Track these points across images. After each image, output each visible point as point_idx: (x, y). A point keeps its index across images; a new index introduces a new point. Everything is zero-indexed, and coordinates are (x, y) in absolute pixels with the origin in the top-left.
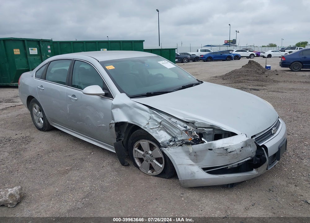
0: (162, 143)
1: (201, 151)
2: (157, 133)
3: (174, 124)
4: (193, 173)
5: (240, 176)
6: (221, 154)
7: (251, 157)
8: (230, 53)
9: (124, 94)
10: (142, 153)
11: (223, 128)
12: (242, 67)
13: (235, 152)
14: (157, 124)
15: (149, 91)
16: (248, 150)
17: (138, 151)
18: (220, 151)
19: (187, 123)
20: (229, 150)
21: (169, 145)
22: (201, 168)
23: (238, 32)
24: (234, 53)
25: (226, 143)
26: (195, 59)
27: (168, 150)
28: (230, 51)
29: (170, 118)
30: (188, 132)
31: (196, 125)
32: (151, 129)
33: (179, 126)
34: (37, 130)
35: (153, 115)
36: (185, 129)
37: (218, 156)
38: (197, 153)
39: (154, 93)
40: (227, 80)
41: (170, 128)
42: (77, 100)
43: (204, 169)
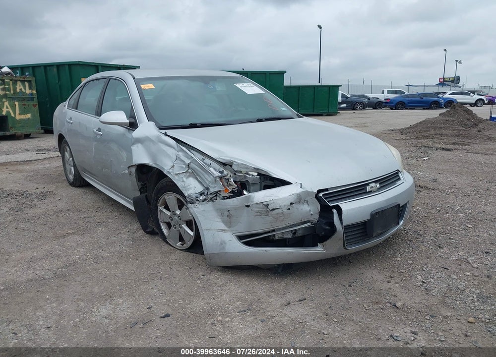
0: (189, 196)
1: (236, 208)
2: (184, 182)
3: (206, 167)
4: (223, 243)
5: (293, 253)
6: (259, 214)
7: (312, 223)
8: (438, 97)
9: (152, 123)
10: (168, 213)
11: (272, 173)
12: (440, 115)
13: (279, 211)
14: (184, 166)
15: (194, 122)
16: (302, 209)
17: (164, 210)
18: (258, 208)
19: (224, 164)
20: (271, 207)
21: (198, 200)
22: (236, 236)
23: (460, 62)
24: (446, 96)
25: (268, 195)
26: (377, 105)
27: (195, 208)
28: (440, 93)
29: (203, 158)
30: (224, 180)
31: (235, 168)
32: (177, 174)
33: (211, 169)
34: (68, 184)
35: (181, 154)
36: (220, 175)
37: (256, 215)
38: (231, 212)
39: (202, 124)
40: (406, 134)
41: (201, 173)
42: (101, 135)
43: (240, 238)
